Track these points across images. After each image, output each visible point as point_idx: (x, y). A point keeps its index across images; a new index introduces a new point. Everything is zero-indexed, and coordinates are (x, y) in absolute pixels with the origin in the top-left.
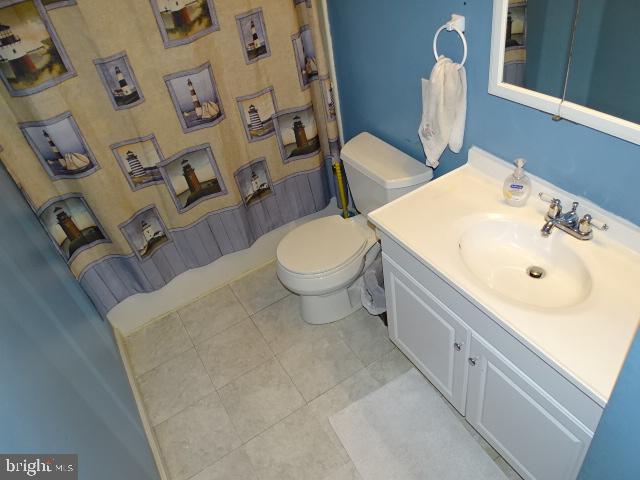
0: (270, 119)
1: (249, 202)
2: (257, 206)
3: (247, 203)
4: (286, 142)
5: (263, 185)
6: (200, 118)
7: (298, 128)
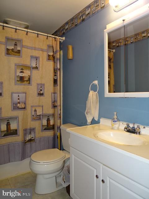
0: (40, 115)
1: (26, 142)
2: (28, 145)
3: (25, 142)
4: (43, 124)
5: (32, 138)
6: (18, 107)
7: (48, 120)
